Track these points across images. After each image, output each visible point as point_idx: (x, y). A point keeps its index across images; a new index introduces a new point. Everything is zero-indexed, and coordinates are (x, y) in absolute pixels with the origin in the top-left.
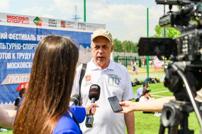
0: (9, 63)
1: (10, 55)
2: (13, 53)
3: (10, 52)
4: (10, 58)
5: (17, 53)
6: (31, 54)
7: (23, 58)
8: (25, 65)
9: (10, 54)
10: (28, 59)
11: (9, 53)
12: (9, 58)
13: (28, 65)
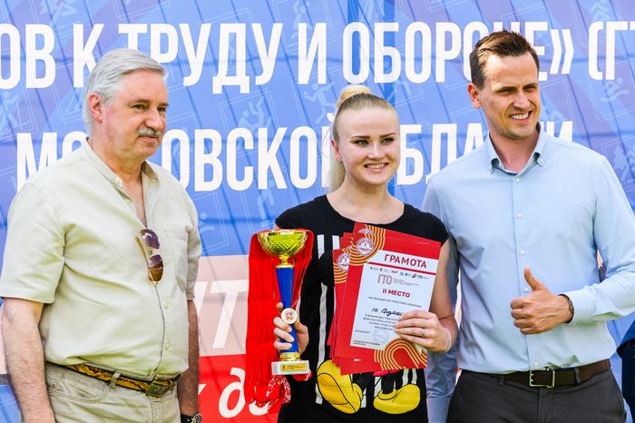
0: (37, 142)
1: (40, 43)
2: (78, 29)
3: (48, 18)
4: (49, 80)
5: (123, 28)
6: (277, 28)
7: (190, 81)
8: (213, 159)
9: (47, 32)
10: (245, 89)
11: (32, 30)
12: (33, 82)
13: (248, 158)
